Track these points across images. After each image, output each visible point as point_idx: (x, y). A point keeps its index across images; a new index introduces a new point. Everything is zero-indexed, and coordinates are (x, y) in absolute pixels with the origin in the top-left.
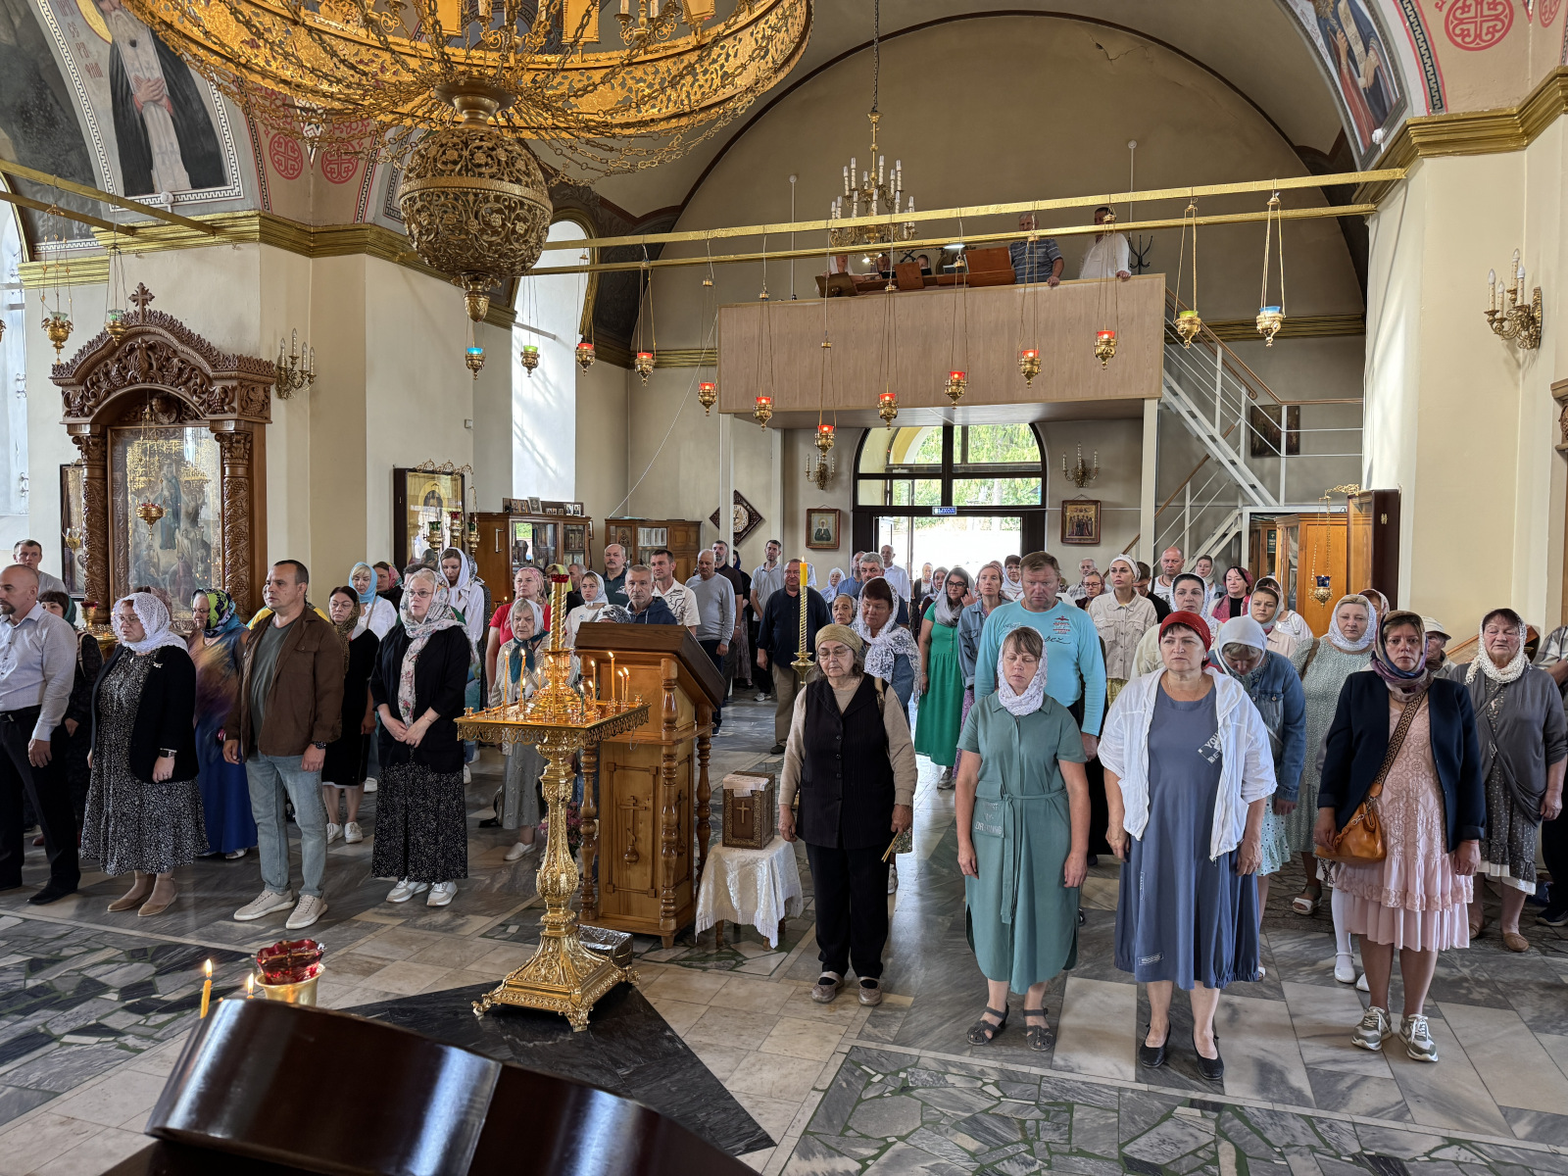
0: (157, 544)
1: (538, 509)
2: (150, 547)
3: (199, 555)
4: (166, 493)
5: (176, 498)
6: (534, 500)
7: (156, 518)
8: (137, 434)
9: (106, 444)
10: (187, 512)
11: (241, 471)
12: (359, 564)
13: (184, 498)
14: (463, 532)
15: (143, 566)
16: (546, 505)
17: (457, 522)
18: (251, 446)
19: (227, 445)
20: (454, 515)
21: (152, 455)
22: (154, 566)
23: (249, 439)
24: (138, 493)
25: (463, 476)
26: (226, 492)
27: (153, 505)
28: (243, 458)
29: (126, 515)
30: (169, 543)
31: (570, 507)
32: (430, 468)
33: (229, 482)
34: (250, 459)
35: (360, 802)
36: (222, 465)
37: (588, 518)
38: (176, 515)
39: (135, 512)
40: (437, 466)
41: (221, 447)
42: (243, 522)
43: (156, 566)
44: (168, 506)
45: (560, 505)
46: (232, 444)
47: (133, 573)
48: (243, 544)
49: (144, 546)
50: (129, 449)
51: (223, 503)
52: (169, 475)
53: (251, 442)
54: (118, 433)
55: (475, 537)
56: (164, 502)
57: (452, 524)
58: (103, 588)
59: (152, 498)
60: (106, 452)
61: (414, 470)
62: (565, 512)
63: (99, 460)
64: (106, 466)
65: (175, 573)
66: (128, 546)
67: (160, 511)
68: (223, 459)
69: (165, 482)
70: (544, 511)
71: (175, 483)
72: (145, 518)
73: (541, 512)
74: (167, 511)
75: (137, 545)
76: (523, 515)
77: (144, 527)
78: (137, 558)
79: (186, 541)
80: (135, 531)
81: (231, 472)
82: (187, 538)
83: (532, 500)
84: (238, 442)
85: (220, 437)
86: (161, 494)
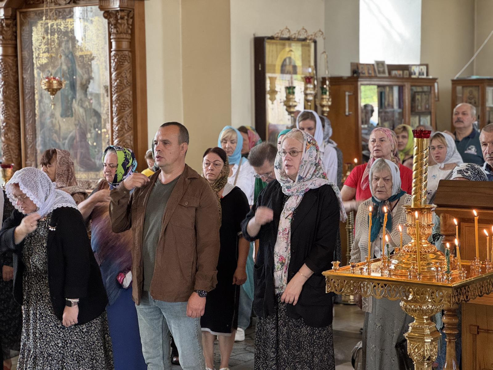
0: (58, 113)
1: (384, 72)
2: (52, 115)
3: (92, 122)
4: (64, 67)
5: (73, 72)
6: (380, 64)
7: (57, 90)
8: (40, 15)
9: (16, 25)
10: (81, 84)
11: (125, 45)
12: (226, 128)
13: (79, 71)
14: (315, 96)
15: (47, 133)
16: (392, 68)
17: (311, 86)
18: (133, 22)
19: (113, 21)
20: (308, 80)
21: (52, 33)
22: (56, 132)
23: (131, 15)
24: (43, 68)
25: (315, 42)
26: (113, 65)
27: (54, 78)
28: (127, 33)
29: (33, 88)
30: (67, 112)
31: (416, 70)
32: (286, 35)
33: (115, 55)
34: (133, 34)
35: (230, 350)
36: (110, 39)
37: (434, 80)
38: (73, 86)
39: (41, 85)
40: (292, 32)
41: (109, 23)
42: (128, 91)
43: (57, 133)
44: (66, 79)
45: (405, 68)
46: (117, 20)
47: (39, 139)
48: (128, 111)
49: (48, 115)
50: (34, 29)
51: (111, 74)
52: (66, 51)
53: (133, 18)
54: (25, 15)
55: (327, 101)
56: (63, 75)
57: (306, 89)
58: (16, 151)
59: (53, 72)
60: (16, 32)
61: (272, 38)
62: (411, 74)
63: (11, 40)
64: (16, 45)
65: (73, 139)
66: (35, 115)
67: (60, 83)
68: (110, 34)
69: (63, 57)
70: (390, 73)
71: (71, 58)
72: (48, 89)
73: (387, 75)
74: (65, 83)
75: (42, 114)
76: (370, 77)
77: (48, 98)
78: (43, 125)
79: (81, 110)
80: (40, 102)
81: (118, 46)
82: (82, 106)
83: (378, 63)
84: (122, 18)
85: (108, 14)
86: (60, 68)
